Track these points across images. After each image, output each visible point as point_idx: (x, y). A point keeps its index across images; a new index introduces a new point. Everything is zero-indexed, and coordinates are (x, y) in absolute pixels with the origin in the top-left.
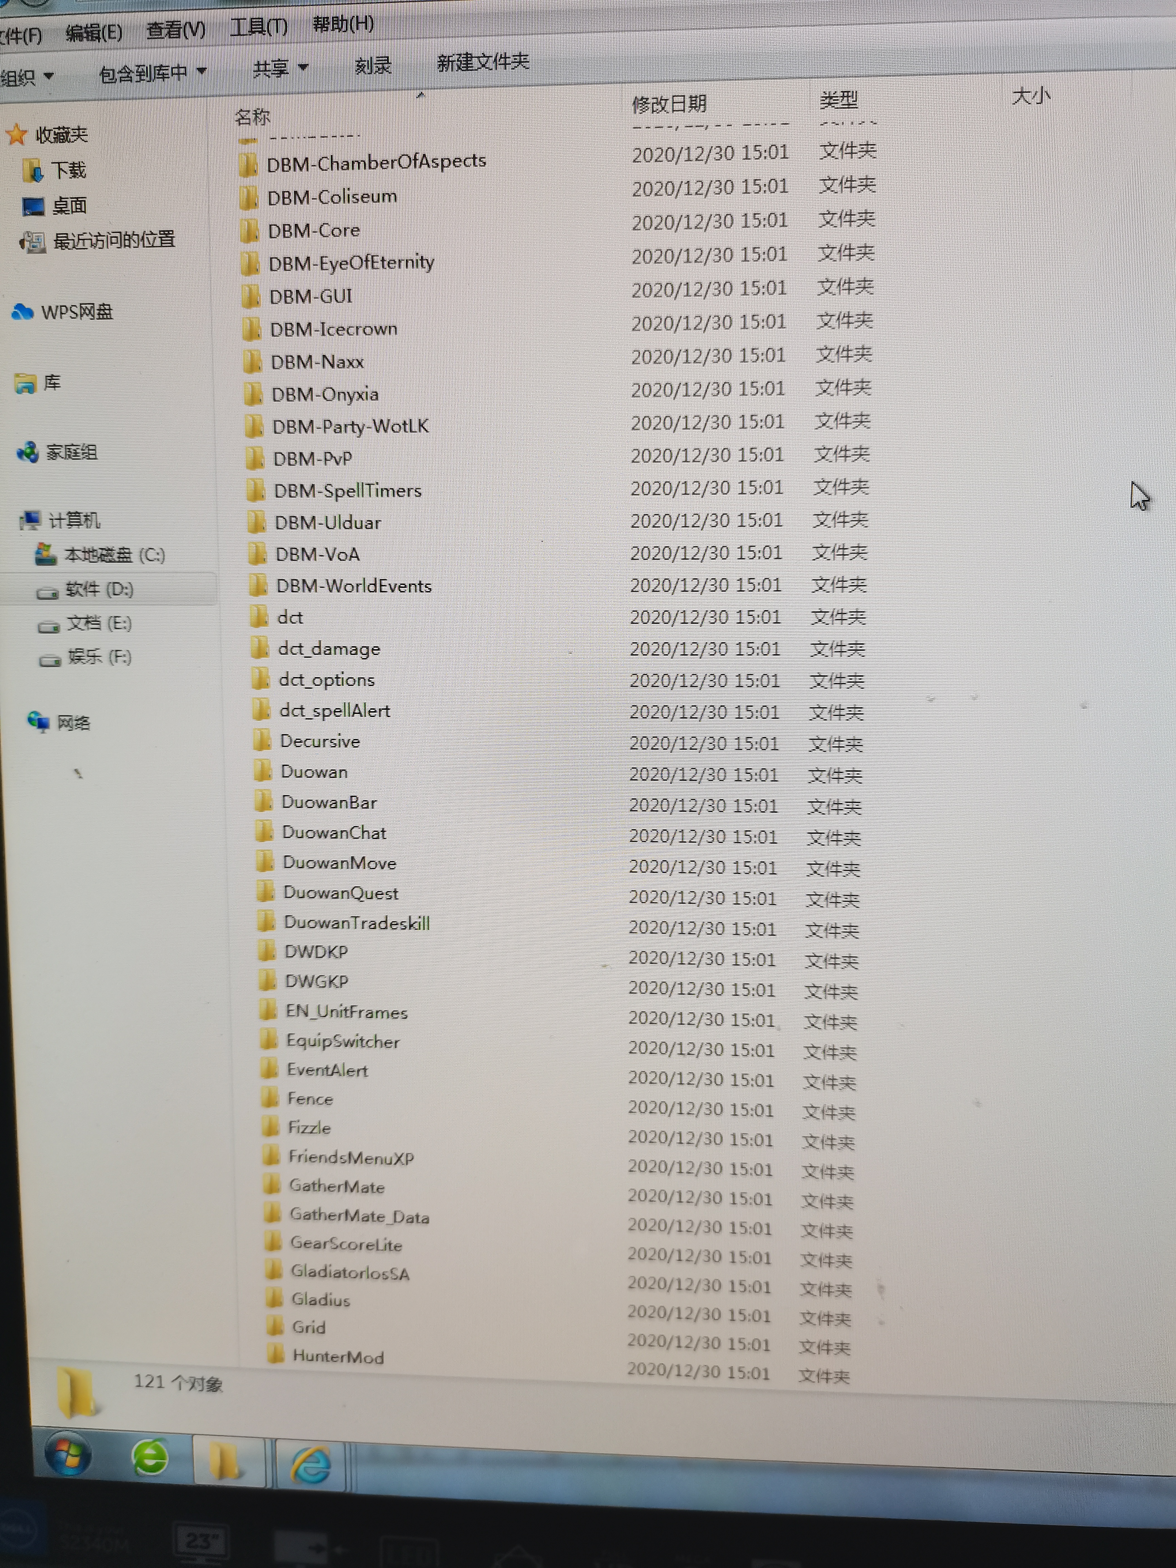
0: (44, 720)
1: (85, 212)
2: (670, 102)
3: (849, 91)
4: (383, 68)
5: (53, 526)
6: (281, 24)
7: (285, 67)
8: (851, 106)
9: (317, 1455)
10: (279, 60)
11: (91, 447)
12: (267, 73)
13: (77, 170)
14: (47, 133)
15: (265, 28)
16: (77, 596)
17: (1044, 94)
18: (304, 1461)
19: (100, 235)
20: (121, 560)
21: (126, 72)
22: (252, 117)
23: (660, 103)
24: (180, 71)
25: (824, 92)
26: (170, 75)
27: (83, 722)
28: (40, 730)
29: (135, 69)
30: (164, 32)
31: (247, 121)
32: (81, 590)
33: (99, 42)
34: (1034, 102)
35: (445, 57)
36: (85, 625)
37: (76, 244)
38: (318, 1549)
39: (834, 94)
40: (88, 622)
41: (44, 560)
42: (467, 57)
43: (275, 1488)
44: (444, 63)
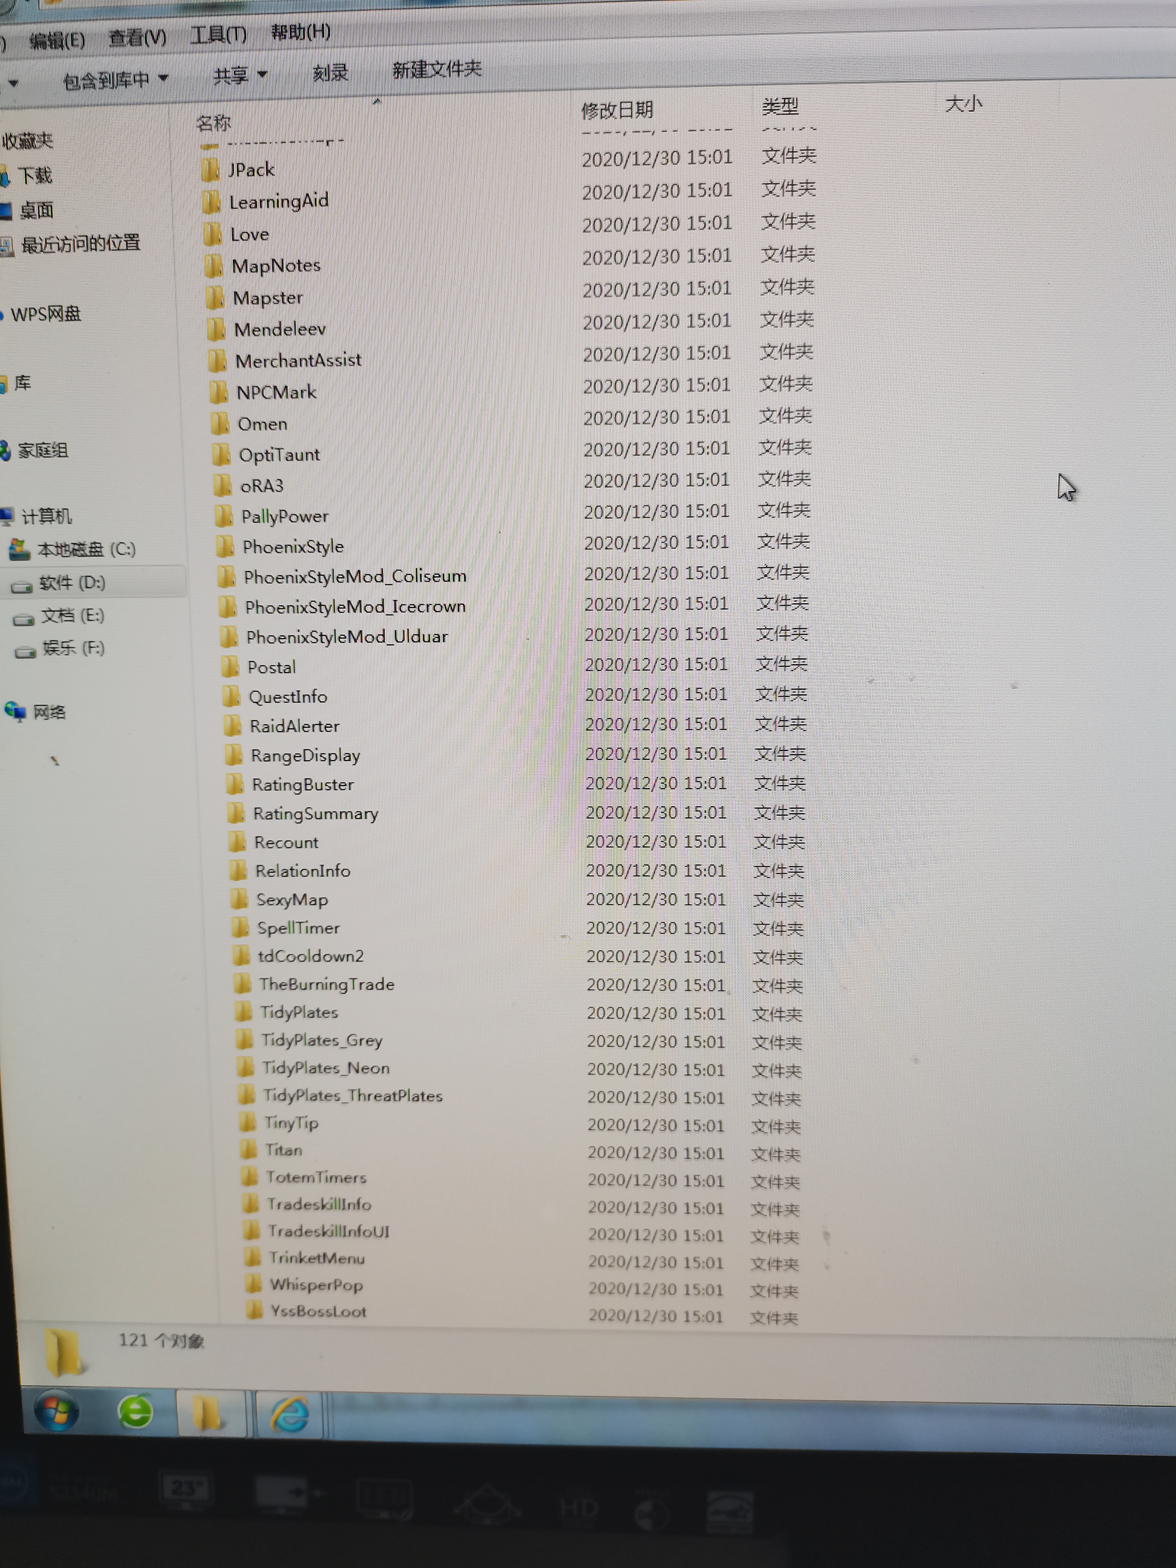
0: (20, 710)
1: (52, 217)
2: (617, 109)
3: (790, 98)
4: (340, 75)
5: (26, 522)
6: (240, 32)
7: (245, 73)
8: (792, 113)
9: (296, 1405)
10: (239, 67)
11: (61, 446)
12: (227, 80)
13: (43, 176)
14: (13, 139)
15: (225, 36)
16: (51, 589)
17: (976, 102)
18: (283, 1411)
19: (67, 239)
20: (93, 554)
21: (90, 79)
22: (214, 123)
23: (609, 109)
24: (142, 79)
25: (766, 99)
26: (133, 82)
27: (59, 711)
28: (17, 720)
29: (98, 76)
30: (126, 40)
31: (208, 127)
32: (54, 584)
33: (62, 49)
34: (966, 109)
35: (401, 64)
36: (59, 618)
37: (43, 248)
38: (298, 1492)
39: (776, 100)
40: (61, 615)
41: (18, 555)
42: (422, 65)
43: (256, 1437)
44: (399, 70)
